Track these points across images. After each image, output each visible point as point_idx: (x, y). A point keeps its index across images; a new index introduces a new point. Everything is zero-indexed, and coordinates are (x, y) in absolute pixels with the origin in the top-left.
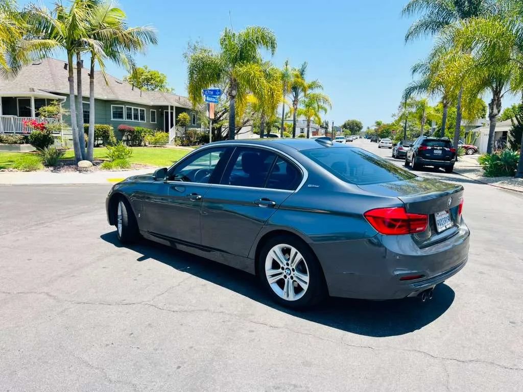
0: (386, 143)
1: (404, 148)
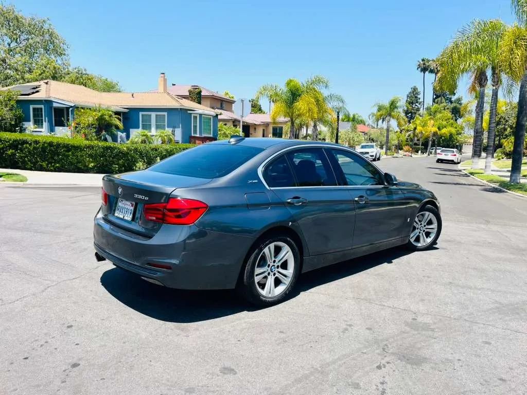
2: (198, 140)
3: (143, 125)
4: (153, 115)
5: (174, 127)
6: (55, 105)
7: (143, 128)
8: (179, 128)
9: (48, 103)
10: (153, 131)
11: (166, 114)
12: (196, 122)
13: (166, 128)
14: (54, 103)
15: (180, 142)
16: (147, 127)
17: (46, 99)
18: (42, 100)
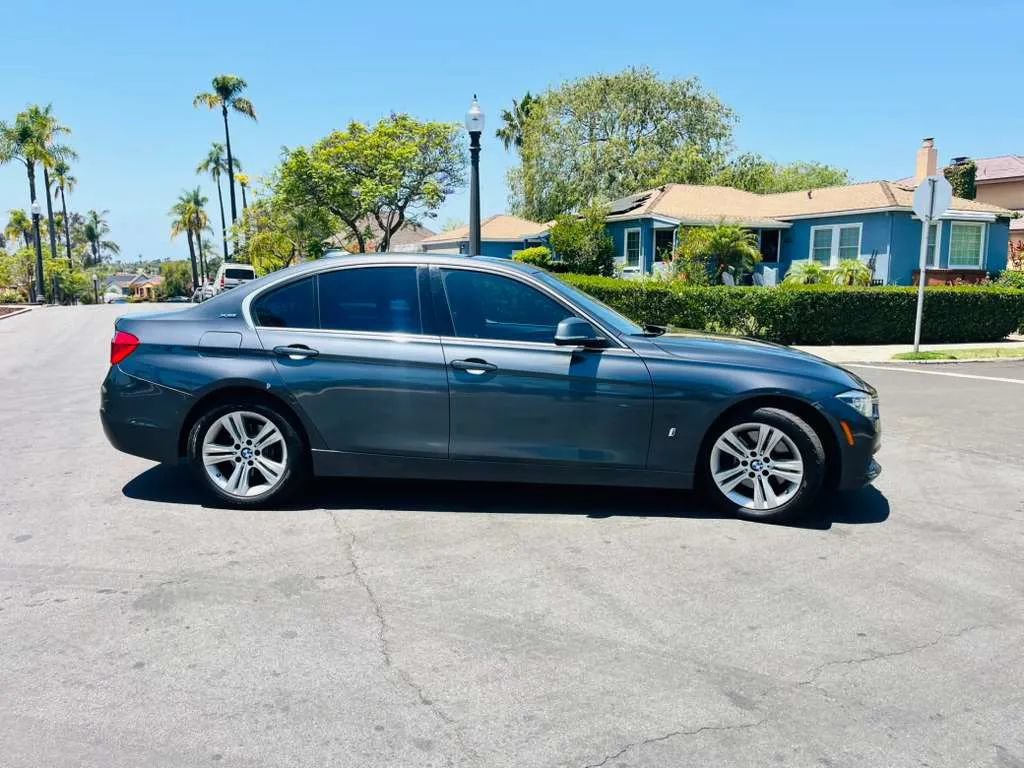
2: (934, 278)
3: (816, 251)
4: (836, 229)
5: (875, 253)
6: (656, 225)
7: (816, 258)
8: (885, 252)
9: (647, 222)
10: (835, 262)
11: (860, 225)
12: (934, 238)
13: (859, 255)
14: (655, 223)
15: (885, 283)
16: (822, 255)
17: (643, 216)
18: (637, 220)
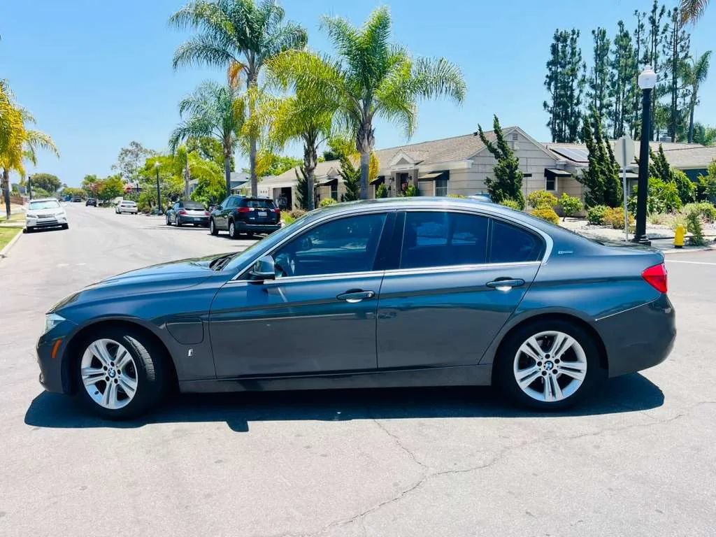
0: (129, 207)
1: (187, 211)
